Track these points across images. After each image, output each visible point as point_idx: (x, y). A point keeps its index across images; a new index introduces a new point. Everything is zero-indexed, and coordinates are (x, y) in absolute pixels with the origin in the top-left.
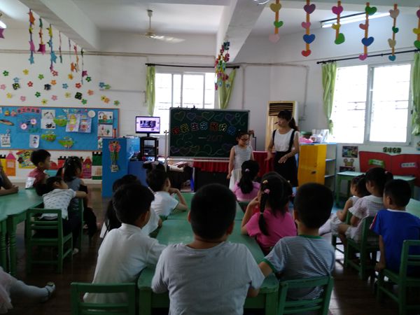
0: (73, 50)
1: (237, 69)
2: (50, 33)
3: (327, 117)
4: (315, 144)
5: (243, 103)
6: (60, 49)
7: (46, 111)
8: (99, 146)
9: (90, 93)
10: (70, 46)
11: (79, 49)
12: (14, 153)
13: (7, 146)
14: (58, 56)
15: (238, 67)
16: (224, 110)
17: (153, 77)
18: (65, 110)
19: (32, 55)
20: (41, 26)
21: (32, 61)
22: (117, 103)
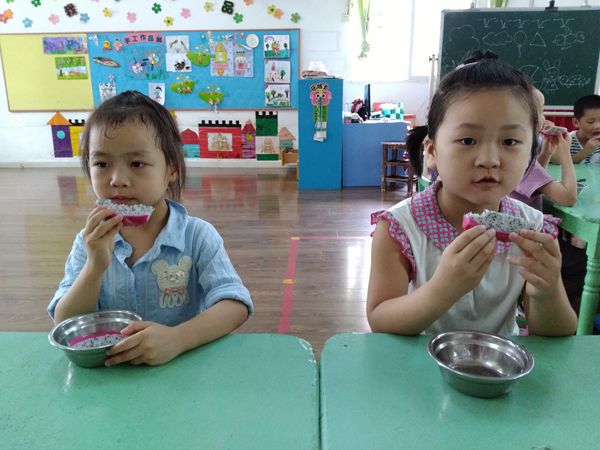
7: (174, 38)
8: (266, 101)
9: (248, 1)
22: (296, 18)
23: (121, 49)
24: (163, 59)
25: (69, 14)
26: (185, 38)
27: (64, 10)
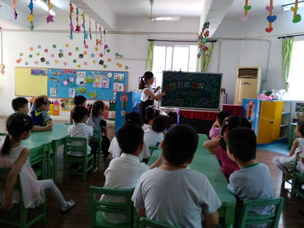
0: (98, 30)
1: (214, 43)
2: (83, 18)
3: (285, 80)
4: (274, 101)
5: (218, 68)
6: (90, 29)
7: (80, 72)
8: (114, 98)
9: (109, 60)
10: (96, 27)
11: (102, 30)
12: (59, 100)
13: (54, 95)
14: (89, 34)
15: (216, 41)
16: (203, 73)
17: (152, 49)
18: (92, 72)
19: (71, 34)
20: (77, 13)
21: (71, 37)
22: (127, 68)
23: (60, 75)
24: (75, 80)
25: (42, 61)
26: (85, 73)
27: (40, 60)
